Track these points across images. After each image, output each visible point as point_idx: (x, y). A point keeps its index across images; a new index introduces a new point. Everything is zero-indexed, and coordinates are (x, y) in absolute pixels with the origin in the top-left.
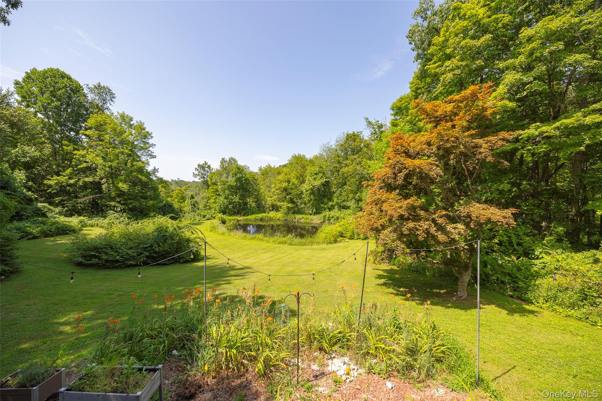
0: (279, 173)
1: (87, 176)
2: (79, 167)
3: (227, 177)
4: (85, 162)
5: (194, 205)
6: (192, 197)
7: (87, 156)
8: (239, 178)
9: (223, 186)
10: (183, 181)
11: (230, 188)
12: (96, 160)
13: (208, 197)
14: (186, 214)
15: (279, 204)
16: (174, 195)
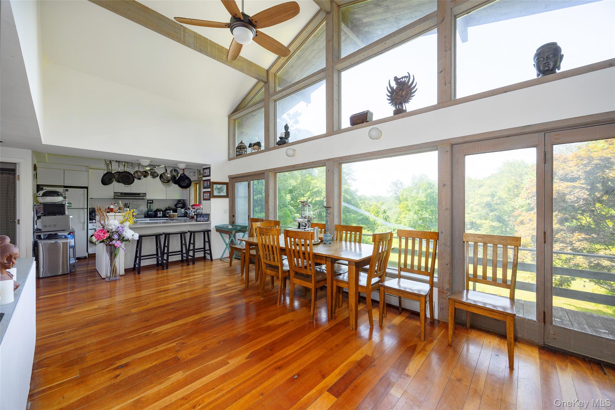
0: (480, 186)
1: (317, 197)
2: (313, 190)
3: (418, 193)
4: (317, 187)
5: (386, 219)
6: (385, 212)
7: (317, 183)
8: (430, 194)
9: (413, 202)
10: (381, 196)
11: (420, 203)
12: (322, 186)
13: (400, 212)
14: (379, 227)
15: (478, 222)
16: (371, 210)
